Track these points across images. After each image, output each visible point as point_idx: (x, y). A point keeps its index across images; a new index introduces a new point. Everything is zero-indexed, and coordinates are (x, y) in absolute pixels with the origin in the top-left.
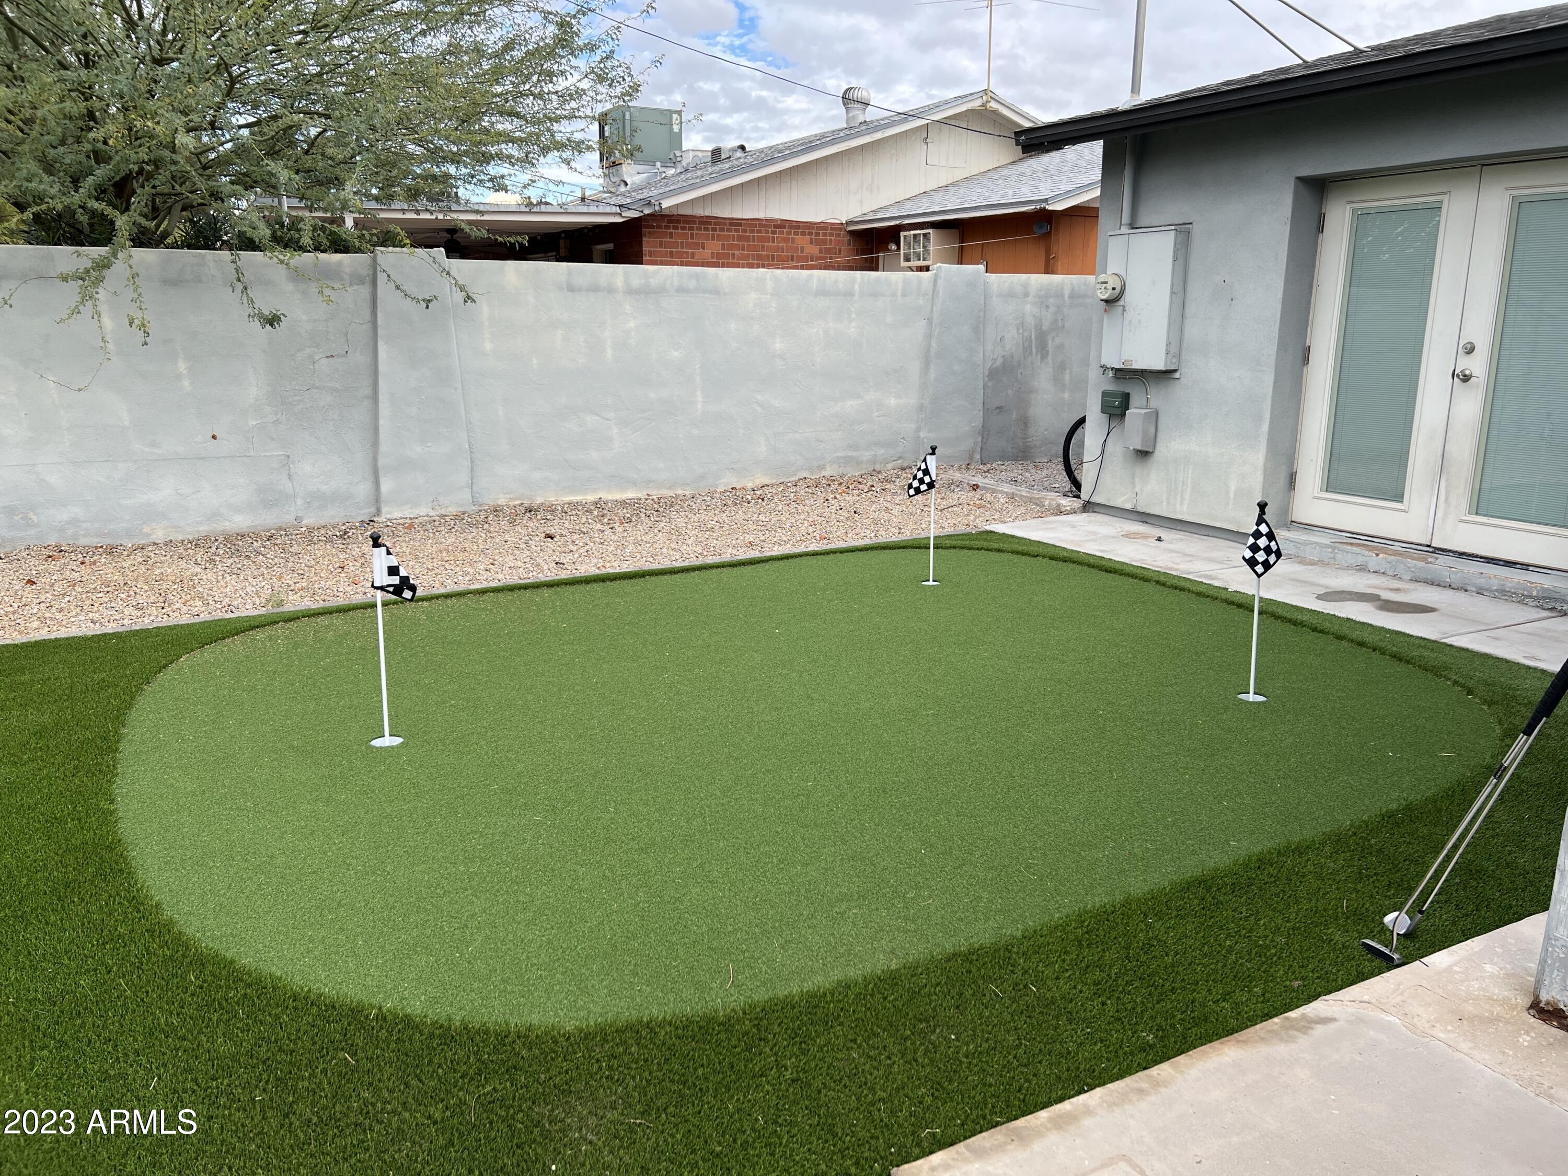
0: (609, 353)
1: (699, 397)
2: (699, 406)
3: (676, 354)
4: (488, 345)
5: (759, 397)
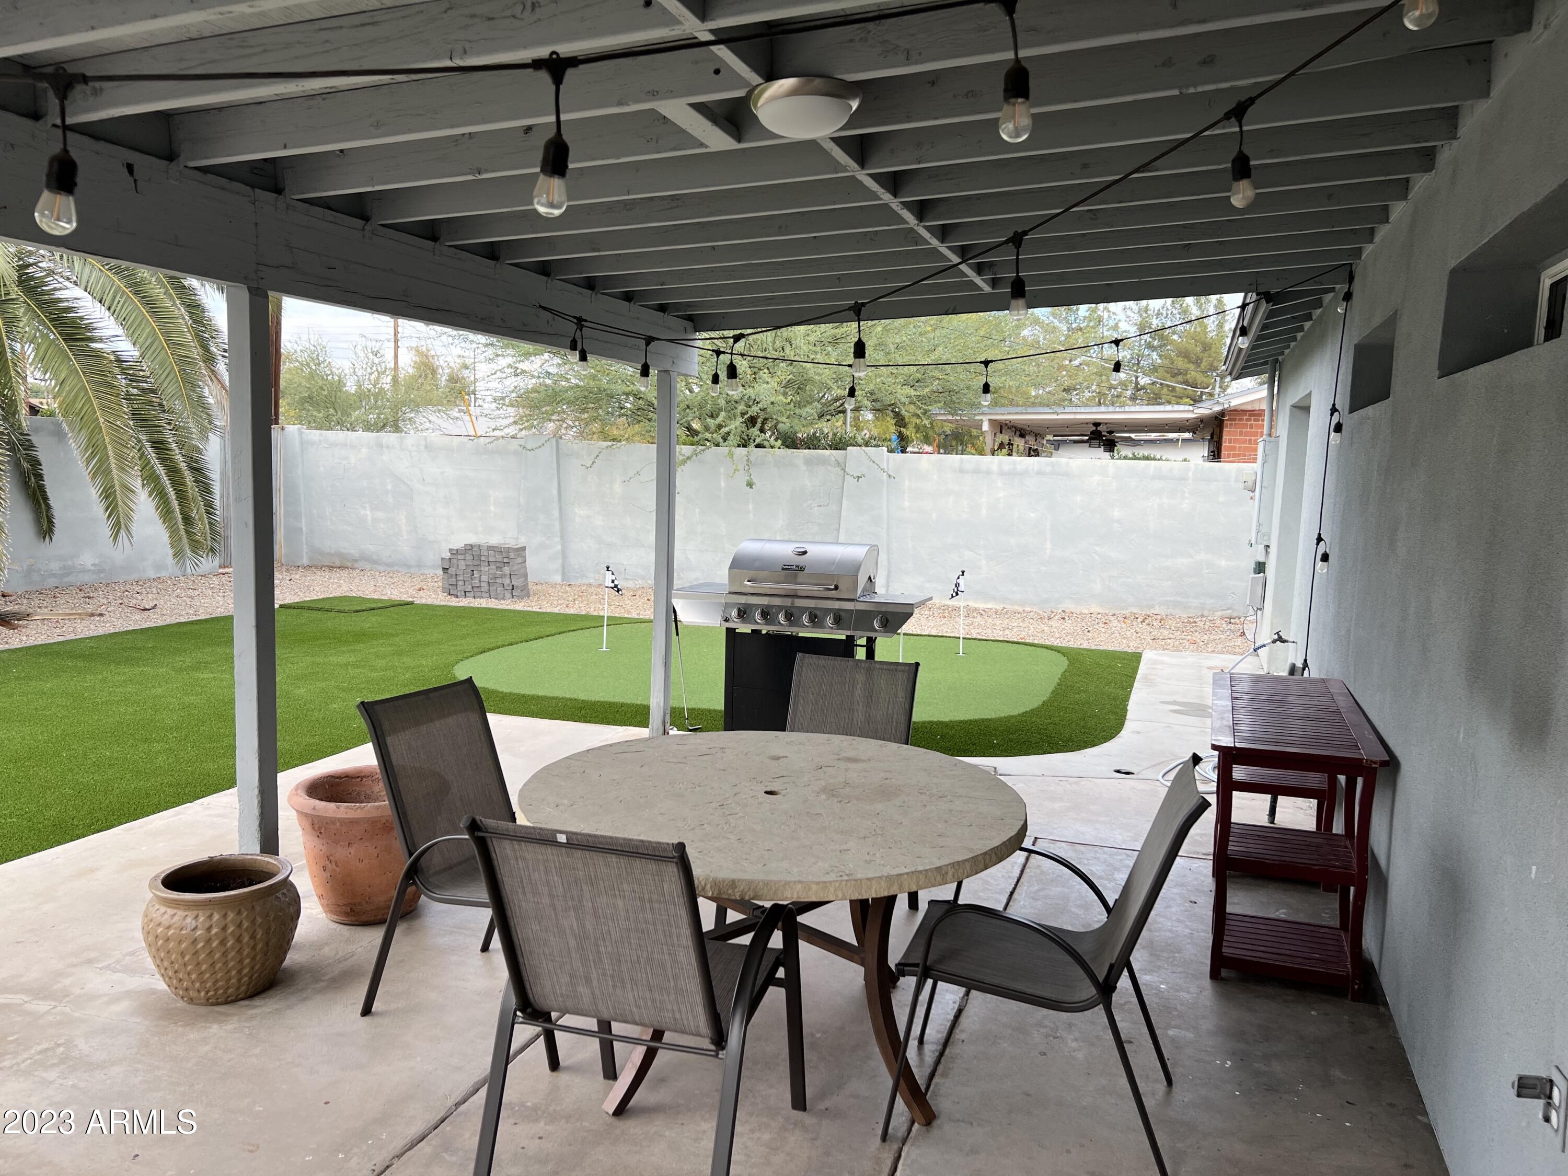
0: (984, 512)
1: (1049, 545)
2: (1048, 551)
3: (1032, 515)
4: (907, 504)
5: (1098, 549)
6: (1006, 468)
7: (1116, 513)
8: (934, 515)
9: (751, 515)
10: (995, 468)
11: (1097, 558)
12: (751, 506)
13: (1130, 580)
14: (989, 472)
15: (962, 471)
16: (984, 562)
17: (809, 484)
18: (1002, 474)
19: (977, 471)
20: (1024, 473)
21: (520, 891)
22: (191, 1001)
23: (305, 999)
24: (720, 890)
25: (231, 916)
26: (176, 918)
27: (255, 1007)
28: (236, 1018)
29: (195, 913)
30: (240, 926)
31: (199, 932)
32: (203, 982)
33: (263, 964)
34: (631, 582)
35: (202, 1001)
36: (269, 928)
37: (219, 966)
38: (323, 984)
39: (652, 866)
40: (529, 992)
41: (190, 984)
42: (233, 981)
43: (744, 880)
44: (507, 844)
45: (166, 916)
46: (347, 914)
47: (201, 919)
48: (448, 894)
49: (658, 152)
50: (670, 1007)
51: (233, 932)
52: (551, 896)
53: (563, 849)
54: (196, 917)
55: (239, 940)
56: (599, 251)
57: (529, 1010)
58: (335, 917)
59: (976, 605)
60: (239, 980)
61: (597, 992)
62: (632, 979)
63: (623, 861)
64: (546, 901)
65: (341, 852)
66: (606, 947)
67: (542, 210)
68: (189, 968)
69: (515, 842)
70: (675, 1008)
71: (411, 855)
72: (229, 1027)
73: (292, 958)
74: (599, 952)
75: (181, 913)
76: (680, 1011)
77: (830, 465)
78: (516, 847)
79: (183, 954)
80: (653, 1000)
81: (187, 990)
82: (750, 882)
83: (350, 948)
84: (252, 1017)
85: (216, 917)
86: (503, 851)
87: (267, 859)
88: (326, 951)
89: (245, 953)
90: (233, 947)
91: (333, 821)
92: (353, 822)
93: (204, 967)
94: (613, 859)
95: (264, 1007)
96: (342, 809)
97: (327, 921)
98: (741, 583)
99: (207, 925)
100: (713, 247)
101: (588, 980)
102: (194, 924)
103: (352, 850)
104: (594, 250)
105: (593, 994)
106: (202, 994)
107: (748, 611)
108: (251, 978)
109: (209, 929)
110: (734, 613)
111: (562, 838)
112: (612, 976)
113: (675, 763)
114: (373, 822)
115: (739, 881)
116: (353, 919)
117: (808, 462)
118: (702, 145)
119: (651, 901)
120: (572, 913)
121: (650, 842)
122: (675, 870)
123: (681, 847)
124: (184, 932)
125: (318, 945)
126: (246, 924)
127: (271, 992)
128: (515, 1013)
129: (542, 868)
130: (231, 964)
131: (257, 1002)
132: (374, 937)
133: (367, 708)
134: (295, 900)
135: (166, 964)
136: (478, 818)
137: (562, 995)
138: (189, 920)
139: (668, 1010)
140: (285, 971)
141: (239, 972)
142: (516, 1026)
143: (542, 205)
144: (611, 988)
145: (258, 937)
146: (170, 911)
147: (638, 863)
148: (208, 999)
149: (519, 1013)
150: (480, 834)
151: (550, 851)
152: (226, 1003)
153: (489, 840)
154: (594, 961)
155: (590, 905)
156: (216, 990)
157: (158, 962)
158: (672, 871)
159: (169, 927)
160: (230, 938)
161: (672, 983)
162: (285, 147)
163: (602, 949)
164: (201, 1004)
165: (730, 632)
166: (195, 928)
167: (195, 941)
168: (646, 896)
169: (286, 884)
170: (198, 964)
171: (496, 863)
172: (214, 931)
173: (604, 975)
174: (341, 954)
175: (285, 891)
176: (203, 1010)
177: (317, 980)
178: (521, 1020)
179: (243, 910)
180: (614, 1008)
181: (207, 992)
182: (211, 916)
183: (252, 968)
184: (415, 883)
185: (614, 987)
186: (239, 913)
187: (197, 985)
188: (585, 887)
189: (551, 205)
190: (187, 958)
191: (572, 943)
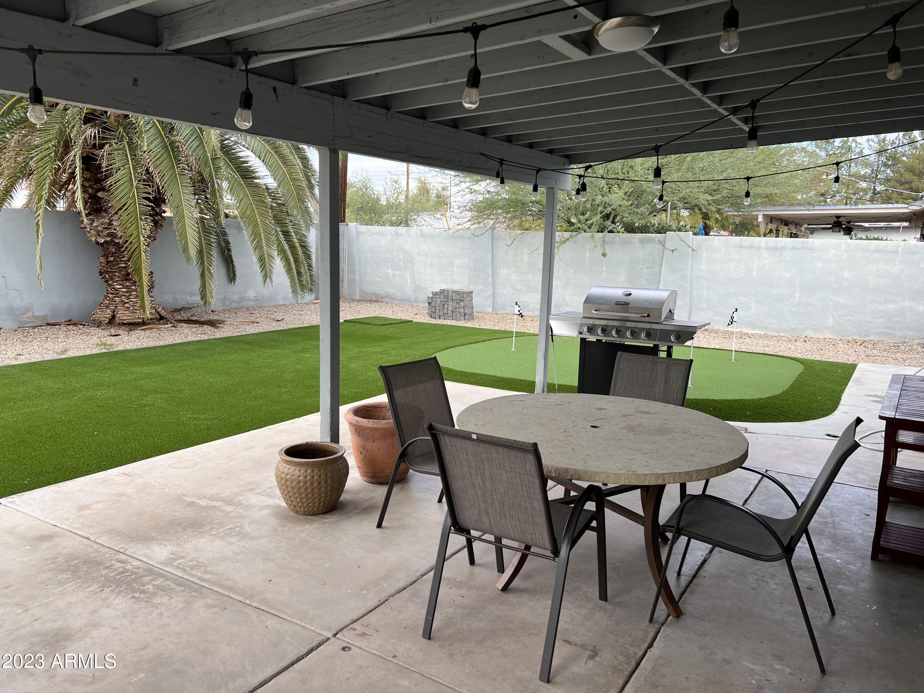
0: (755, 273)
1: (798, 294)
2: (797, 298)
3: (787, 275)
4: (704, 267)
5: (831, 297)
6: (771, 245)
7: (846, 275)
8: (721, 274)
9: (604, 273)
10: (763, 245)
11: (831, 303)
12: (604, 269)
13: (853, 318)
14: (759, 248)
15: (741, 247)
16: (753, 304)
17: (641, 255)
18: (768, 248)
19: (751, 247)
20: (783, 248)
21: (453, 463)
22: (297, 512)
23: (351, 517)
24: (559, 473)
25: (316, 471)
26: (291, 470)
27: (326, 518)
28: (317, 523)
29: (299, 468)
30: (320, 476)
31: (301, 478)
32: (303, 503)
33: (330, 497)
34: (531, 313)
35: (302, 513)
36: (334, 479)
37: (310, 496)
38: (359, 511)
39: (520, 455)
40: (458, 517)
41: (296, 504)
42: (317, 504)
43: (572, 469)
44: (447, 438)
45: (286, 469)
46: (371, 477)
47: (302, 471)
48: (420, 468)
49: (543, 64)
50: (530, 532)
51: (316, 479)
52: (469, 467)
53: (475, 443)
54: (300, 470)
55: (319, 483)
56: (513, 120)
57: (457, 527)
58: (366, 479)
59: (747, 332)
60: (319, 504)
61: (492, 520)
62: (510, 515)
63: (506, 451)
64: (466, 469)
65: (370, 445)
66: (496, 496)
67: (467, 105)
68: (296, 495)
69: (451, 437)
70: (533, 533)
71: (403, 446)
72: (314, 526)
73: (344, 497)
74: (493, 499)
75: (293, 468)
76: (535, 534)
77: (655, 243)
78: (452, 440)
79: (293, 488)
80: (521, 527)
81: (295, 506)
82: (576, 471)
83: (373, 495)
84: (325, 523)
85: (309, 471)
86: (446, 442)
87: (333, 445)
88: (361, 495)
89: (322, 491)
90: (316, 487)
91: (366, 428)
92: (375, 429)
93: (303, 496)
94: (501, 449)
95: (330, 519)
96: (370, 422)
97: (362, 481)
98: (590, 312)
99: (305, 475)
100: (580, 115)
101: (487, 514)
102: (299, 474)
103: (375, 444)
104: (511, 120)
105: (490, 521)
106: (302, 509)
107: (594, 328)
108: (324, 503)
109: (306, 477)
110: (585, 329)
111: (474, 437)
112: (500, 513)
113: (542, 408)
114: (386, 430)
115: (570, 469)
116: (375, 480)
117: (642, 241)
118: (568, 58)
119: (520, 474)
120: (479, 477)
121: (519, 441)
122: (533, 457)
123: (535, 445)
124: (294, 477)
125: (357, 492)
126: (323, 476)
127: (334, 512)
128: (450, 528)
129: (464, 452)
130: (315, 495)
131: (327, 516)
132: (384, 490)
133: (383, 370)
134: (346, 467)
135: (286, 492)
136: (433, 423)
137: (474, 520)
138: (296, 471)
139: (529, 533)
140: (341, 503)
141: (319, 500)
142: (451, 534)
143: (467, 103)
144: (499, 519)
145: (329, 483)
146: (288, 467)
147: (513, 453)
148: (305, 512)
149: (452, 528)
150: (434, 432)
151: (468, 442)
152: (313, 515)
153: (438, 436)
154: (491, 503)
155: (489, 473)
156: (309, 508)
157: (282, 491)
158: (531, 458)
159: (287, 474)
160: (315, 482)
161: (531, 519)
162: (348, 74)
163: (495, 497)
164: (301, 514)
165: (583, 340)
166: (299, 476)
167: (299, 482)
168: (517, 471)
169: (342, 459)
170: (300, 494)
171: (441, 448)
172: (308, 478)
173: (496, 511)
174: (368, 497)
175: (342, 461)
176: (302, 517)
177: (356, 509)
178: (453, 531)
179: (322, 469)
180: (501, 530)
181: (304, 508)
182: (306, 471)
183: (325, 498)
184: (404, 461)
185: (501, 518)
186: (320, 470)
187: (300, 504)
188: (486, 463)
189: (471, 103)
190: (296, 490)
191: (479, 493)
